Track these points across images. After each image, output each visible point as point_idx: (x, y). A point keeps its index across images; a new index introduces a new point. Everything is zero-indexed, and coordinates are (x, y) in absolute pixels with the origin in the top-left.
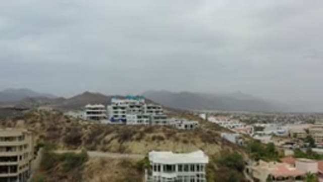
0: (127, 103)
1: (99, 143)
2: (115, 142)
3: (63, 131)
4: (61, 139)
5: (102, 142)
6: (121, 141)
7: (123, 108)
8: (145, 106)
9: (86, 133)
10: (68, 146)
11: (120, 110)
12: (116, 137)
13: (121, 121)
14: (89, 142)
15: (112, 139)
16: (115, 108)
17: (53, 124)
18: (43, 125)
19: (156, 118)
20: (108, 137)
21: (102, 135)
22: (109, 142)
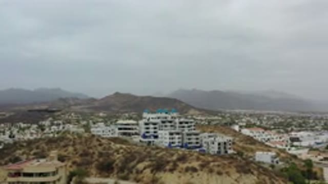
0: (159, 118)
1: (131, 172)
2: (148, 171)
3: (96, 157)
4: (93, 165)
5: (134, 171)
6: (154, 172)
7: (155, 124)
8: (177, 121)
9: (118, 158)
10: (100, 174)
11: (152, 126)
12: (149, 166)
13: (152, 137)
14: (122, 170)
15: (145, 168)
16: (146, 124)
17: (86, 148)
18: (75, 150)
19: (188, 135)
20: (141, 166)
21: (135, 162)
22: (142, 172)
